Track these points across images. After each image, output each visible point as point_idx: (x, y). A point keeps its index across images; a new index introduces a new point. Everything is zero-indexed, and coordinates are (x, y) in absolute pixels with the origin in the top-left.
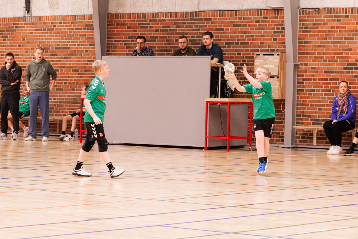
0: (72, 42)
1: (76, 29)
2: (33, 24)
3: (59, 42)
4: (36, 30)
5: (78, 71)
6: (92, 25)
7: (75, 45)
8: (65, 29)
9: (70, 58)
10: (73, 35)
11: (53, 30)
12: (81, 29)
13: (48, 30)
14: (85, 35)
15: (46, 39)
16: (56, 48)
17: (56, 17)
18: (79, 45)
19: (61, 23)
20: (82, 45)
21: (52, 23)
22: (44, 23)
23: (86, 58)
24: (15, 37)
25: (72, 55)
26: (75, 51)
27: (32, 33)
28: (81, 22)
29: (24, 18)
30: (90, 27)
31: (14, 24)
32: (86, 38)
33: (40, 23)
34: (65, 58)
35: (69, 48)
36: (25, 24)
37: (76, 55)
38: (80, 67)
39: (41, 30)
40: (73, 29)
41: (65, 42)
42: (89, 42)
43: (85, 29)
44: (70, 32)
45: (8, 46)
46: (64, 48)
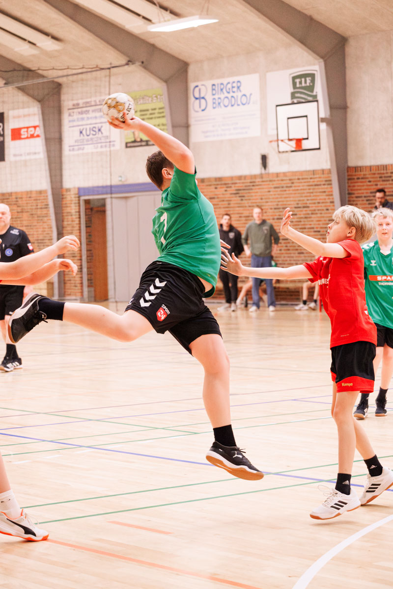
0: (312, 200)
1: (316, 185)
2: (271, 181)
3: (299, 200)
4: (275, 188)
5: (319, 232)
6: (330, 181)
7: (315, 203)
8: (303, 186)
9: (310, 217)
10: (312, 193)
11: (291, 187)
12: (320, 185)
13: (287, 187)
14: (325, 192)
15: (285, 198)
16: (296, 208)
17: (294, 173)
18: (319, 203)
19: (299, 179)
20: (323, 203)
21: (290, 180)
22: (282, 180)
23: (327, 217)
24: (252, 196)
25: (312, 214)
26: (315, 210)
27: (269, 192)
28: (320, 178)
29: (261, 176)
30: (329, 182)
31: (251, 182)
32: (327, 195)
33: (278, 180)
34: (306, 218)
35: (308, 207)
36: (263, 181)
37: (317, 214)
38: (321, 228)
39: (278, 187)
40: (312, 185)
41: (303, 200)
42: (329, 199)
43: (324, 185)
44: (309, 189)
45: (246, 207)
46: (304, 207)
